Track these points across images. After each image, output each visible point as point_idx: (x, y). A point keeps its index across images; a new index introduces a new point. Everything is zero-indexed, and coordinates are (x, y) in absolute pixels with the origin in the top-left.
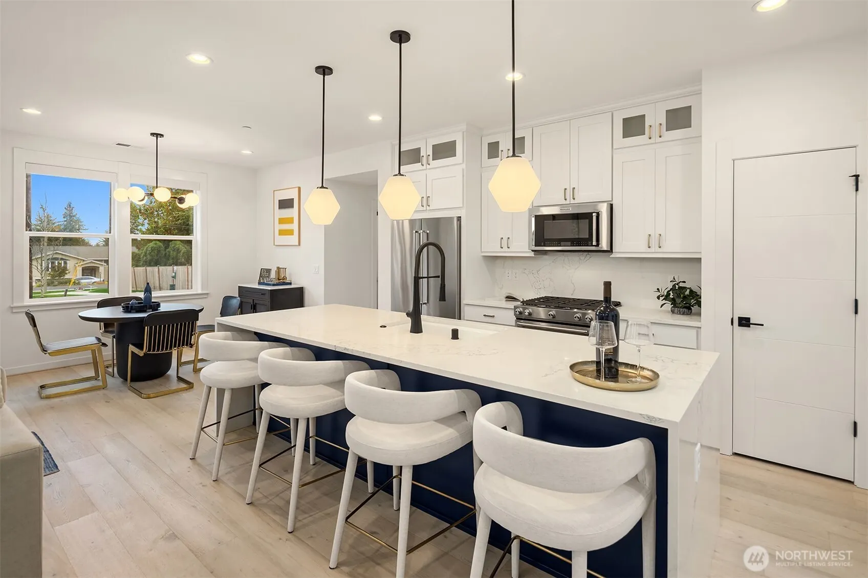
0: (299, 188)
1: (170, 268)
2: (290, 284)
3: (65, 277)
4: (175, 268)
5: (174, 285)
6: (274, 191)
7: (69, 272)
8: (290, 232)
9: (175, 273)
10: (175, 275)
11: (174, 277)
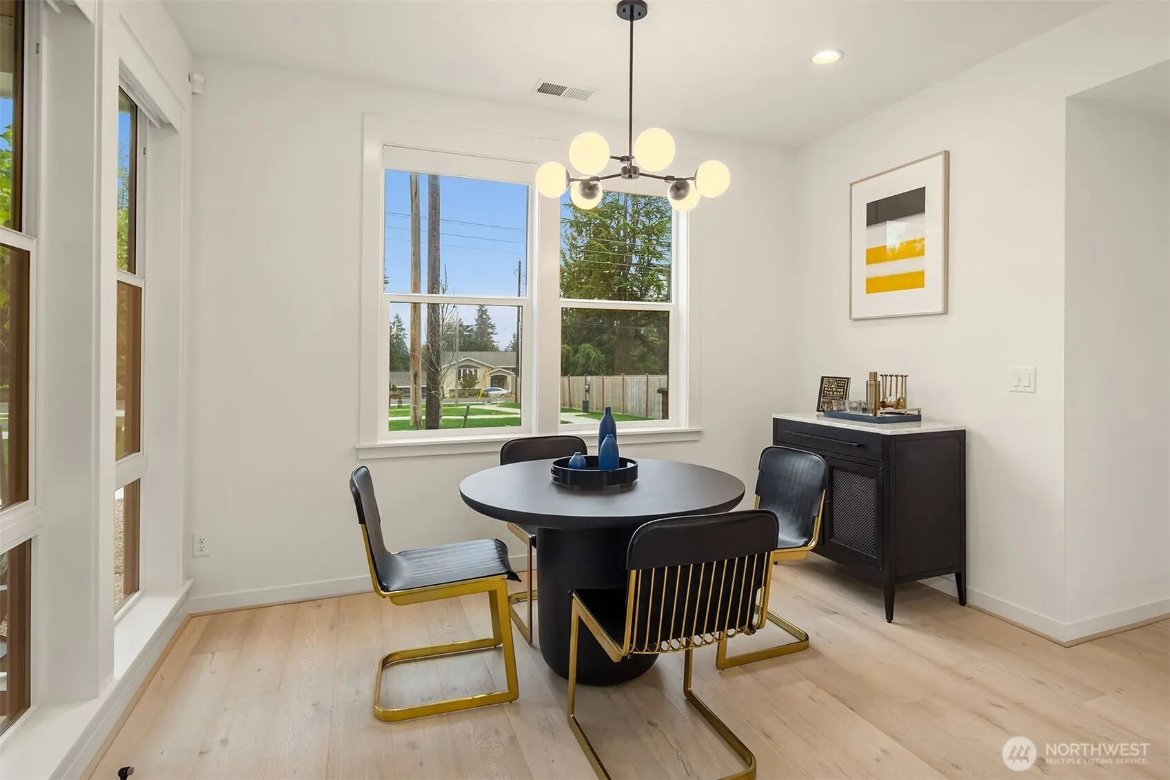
0: (947, 155)
1: (582, 378)
2: (917, 418)
3: (476, 388)
4: (589, 378)
5: (588, 402)
6: (851, 185)
7: (479, 382)
8: (915, 280)
9: (589, 385)
10: (589, 388)
11: (587, 391)
